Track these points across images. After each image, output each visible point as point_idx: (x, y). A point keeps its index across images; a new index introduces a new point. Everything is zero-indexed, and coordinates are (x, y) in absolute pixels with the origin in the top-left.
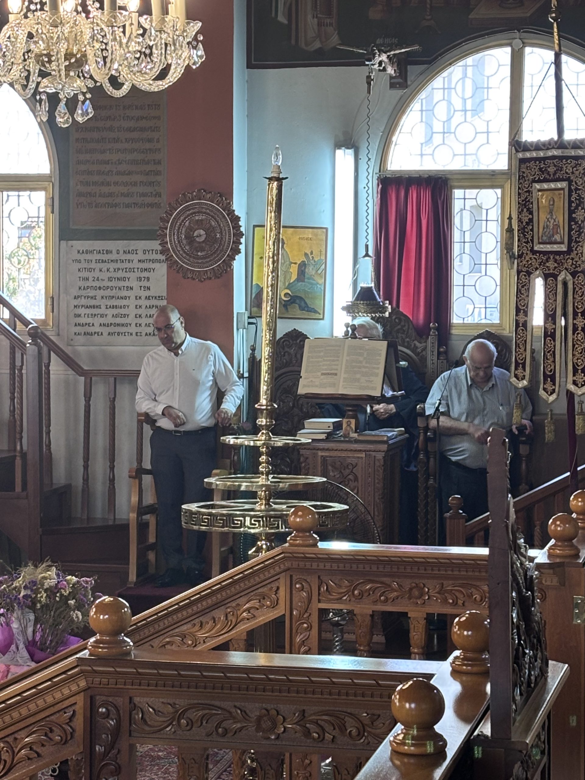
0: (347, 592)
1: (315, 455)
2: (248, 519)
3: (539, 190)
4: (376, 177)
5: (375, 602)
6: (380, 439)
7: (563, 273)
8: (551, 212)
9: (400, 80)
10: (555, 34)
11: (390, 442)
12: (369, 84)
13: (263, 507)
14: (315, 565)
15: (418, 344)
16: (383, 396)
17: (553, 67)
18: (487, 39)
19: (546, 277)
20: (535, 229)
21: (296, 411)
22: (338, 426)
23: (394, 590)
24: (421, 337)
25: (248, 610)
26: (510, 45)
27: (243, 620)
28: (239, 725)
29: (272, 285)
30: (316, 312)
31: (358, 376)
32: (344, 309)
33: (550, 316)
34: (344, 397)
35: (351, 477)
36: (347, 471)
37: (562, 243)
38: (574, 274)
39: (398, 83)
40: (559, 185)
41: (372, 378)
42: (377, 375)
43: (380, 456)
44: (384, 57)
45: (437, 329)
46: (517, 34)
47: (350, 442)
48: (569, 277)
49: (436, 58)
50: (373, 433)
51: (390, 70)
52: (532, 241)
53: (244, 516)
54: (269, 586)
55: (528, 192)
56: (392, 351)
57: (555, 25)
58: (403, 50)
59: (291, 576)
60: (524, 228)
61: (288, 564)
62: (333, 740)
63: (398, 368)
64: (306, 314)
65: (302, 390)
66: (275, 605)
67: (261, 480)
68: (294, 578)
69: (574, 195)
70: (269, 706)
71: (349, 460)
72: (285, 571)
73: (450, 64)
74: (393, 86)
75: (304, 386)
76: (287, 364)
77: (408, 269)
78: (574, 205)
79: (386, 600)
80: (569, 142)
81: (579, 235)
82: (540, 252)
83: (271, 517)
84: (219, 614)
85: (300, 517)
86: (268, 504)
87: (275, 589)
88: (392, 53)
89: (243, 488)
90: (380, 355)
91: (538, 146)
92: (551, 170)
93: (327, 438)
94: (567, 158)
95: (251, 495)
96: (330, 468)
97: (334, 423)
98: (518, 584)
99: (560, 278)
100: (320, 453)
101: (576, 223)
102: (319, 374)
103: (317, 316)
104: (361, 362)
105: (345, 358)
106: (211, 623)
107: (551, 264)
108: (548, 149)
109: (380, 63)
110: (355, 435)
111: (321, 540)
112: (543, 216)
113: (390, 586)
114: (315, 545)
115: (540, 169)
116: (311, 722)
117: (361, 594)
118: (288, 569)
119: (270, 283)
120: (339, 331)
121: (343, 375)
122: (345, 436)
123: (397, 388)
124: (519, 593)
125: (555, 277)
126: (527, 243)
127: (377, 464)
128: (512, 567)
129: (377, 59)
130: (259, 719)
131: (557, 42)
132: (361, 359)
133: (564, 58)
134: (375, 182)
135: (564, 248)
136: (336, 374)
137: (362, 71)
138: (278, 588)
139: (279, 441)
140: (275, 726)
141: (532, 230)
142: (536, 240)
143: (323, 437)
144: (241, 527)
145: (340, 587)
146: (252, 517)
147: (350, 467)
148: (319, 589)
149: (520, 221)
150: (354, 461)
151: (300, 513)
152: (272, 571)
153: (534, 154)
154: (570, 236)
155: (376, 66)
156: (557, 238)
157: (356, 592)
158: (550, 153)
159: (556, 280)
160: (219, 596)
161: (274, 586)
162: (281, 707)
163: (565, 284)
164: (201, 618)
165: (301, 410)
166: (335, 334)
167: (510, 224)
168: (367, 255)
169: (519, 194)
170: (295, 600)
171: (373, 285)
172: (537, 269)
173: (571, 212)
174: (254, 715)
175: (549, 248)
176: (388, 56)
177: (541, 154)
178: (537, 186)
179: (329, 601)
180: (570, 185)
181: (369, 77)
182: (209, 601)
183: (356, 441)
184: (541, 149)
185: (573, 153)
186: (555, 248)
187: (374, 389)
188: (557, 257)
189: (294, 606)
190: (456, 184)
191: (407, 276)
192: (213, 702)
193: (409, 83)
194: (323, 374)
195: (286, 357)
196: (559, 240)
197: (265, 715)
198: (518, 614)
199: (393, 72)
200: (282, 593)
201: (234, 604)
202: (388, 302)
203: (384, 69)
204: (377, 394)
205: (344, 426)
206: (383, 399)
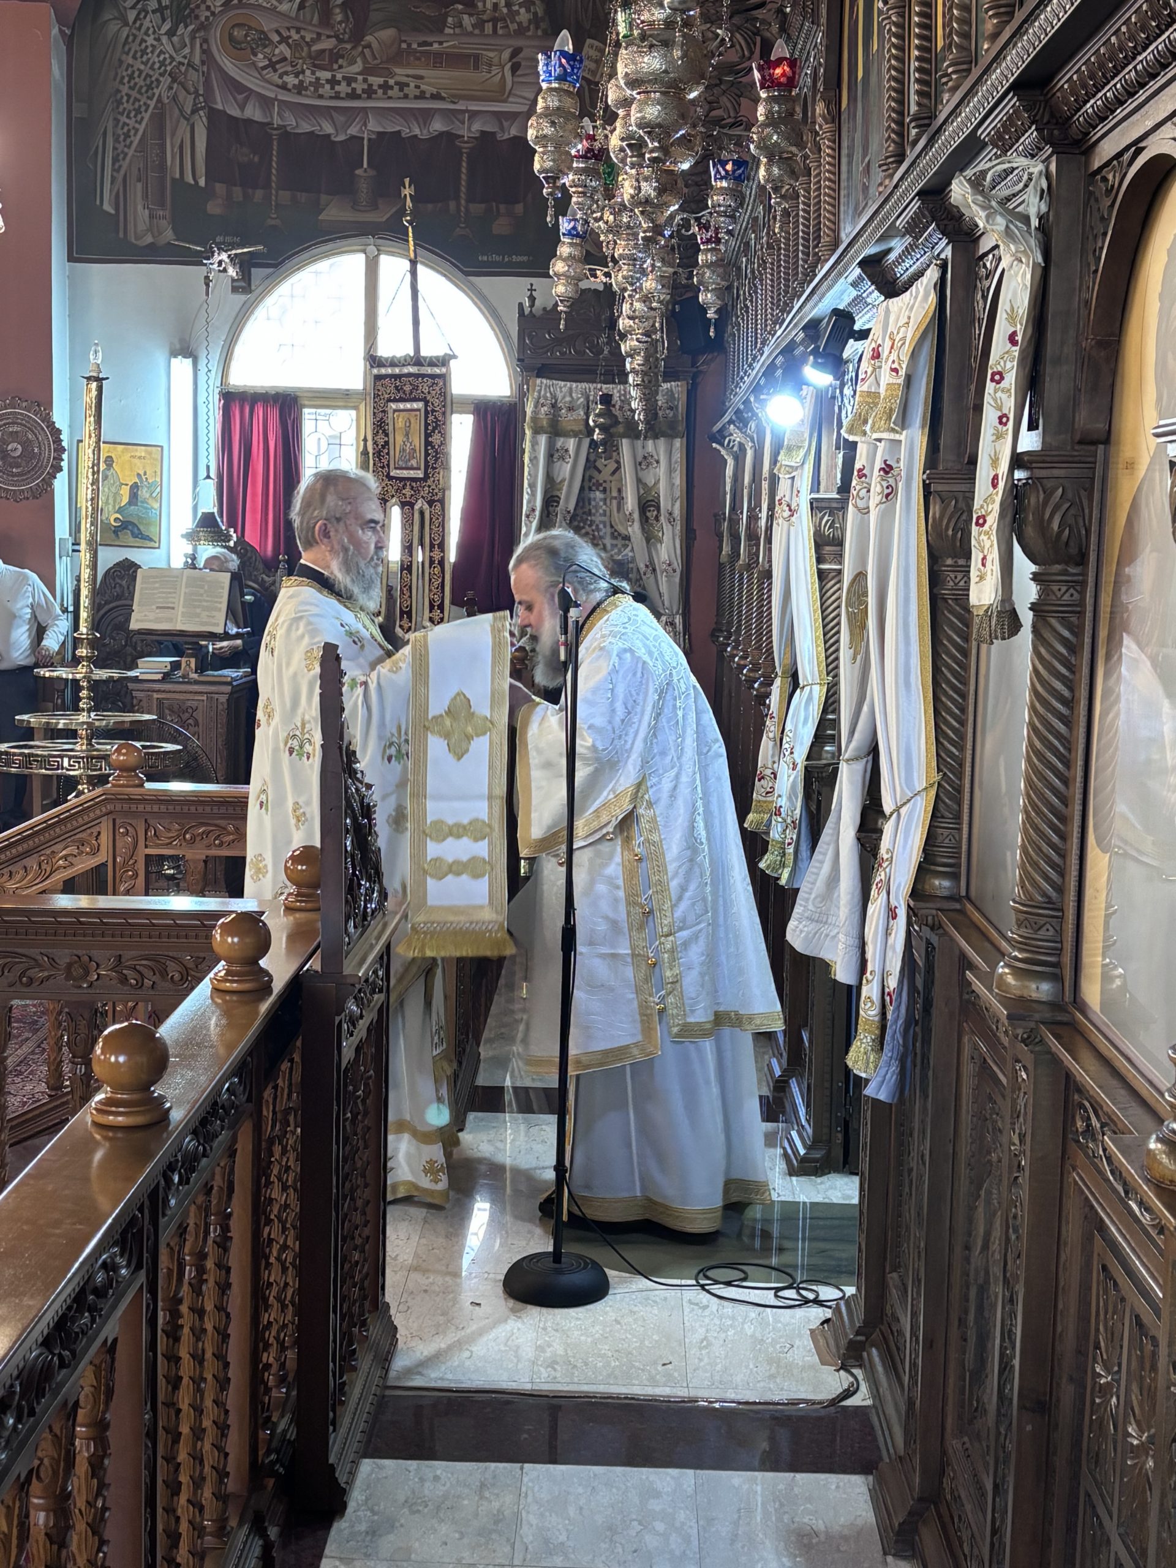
0: (178, 836)
1: (150, 698)
2: (66, 760)
3: (395, 411)
4: (217, 391)
5: (209, 847)
6: (224, 680)
7: (420, 501)
8: (407, 435)
9: (243, 284)
10: (411, 239)
11: (235, 683)
12: (207, 285)
13: (84, 747)
14: (141, 808)
15: (266, 578)
16: (226, 633)
17: (408, 276)
18: (339, 243)
19: (403, 505)
20: (392, 453)
21: (129, 649)
22: (176, 666)
23: (230, 834)
24: (270, 570)
25: (65, 857)
26: (364, 251)
27: (58, 868)
28: (46, 974)
29: (92, 499)
30: (151, 540)
31: (198, 611)
32: (183, 536)
33: (408, 549)
34: (182, 634)
35: (190, 721)
36: (187, 715)
37: (419, 469)
38: (431, 503)
39: (241, 287)
40: (415, 405)
41: (214, 613)
42: (220, 610)
43: (223, 699)
44: (224, 256)
45: (287, 562)
46: (371, 239)
47: (189, 683)
48: (426, 506)
49: (284, 261)
50: (216, 673)
51: (232, 272)
52: (388, 465)
53: (62, 757)
54: (89, 831)
55: (384, 411)
56: (236, 583)
57: (410, 229)
58: (245, 250)
59: (114, 820)
60: (380, 451)
61: (110, 807)
62: (152, 987)
63: (243, 603)
64: (138, 542)
65: (134, 625)
66: (95, 851)
67: (83, 717)
68: (118, 821)
69: (431, 418)
70: (80, 952)
71: (189, 704)
72: (107, 814)
73: (299, 269)
74: (235, 290)
75: (137, 620)
76: (119, 597)
77: (254, 494)
78: (430, 428)
79: (221, 844)
80: (425, 358)
81: (436, 460)
82: (397, 478)
83: (93, 758)
84: (32, 862)
85: (124, 755)
86: (90, 744)
87: (95, 834)
88: (234, 252)
89: (60, 726)
90: (223, 588)
91: (393, 363)
92: (407, 388)
93: (163, 678)
94: (423, 376)
95: (71, 734)
96: (167, 712)
97: (171, 663)
98: (353, 810)
99: (416, 507)
100: (156, 696)
101: (433, 447)
102: (154, 607)
103: (152, 544)
104: (202, 595)
105: (183, 590)
106: (22, 872)
107: (408, 491)
108: (404, 365)
109: (220, 263)
110: (194, 676)
111: (148, 780)
112: (400, 439)
113: (225, 829)
114: (142, 786)
115: (396, 387)
116: (129, 968)
117: (193, 838)
118: (111, 812)
119: (89, 497)
120: (178, 562)
121: (181, 609)
122: (183, 677)
123: (242, 624)
124: (355, 820)
125: (412, 505)
126: (383, 467)
127: (220, 707)
128: (346, 792)
129: (216, 258)
130: (69, 966)
131: (412, 248)
132: (202, 591)
133: (420, 268)
134: (217, 397)
135: (420, 474)
136: (173, 608)
137: (199, 271)
138: (99, 833)
139: (102, 674)
140: (87, 973)
141: (388, 454)
142: (392, 466)
143: (159, 677)
144: (58, 769)
145: (169, 830)
146: (70, 758)
147: (190, 711)
148: (146, 834)
149: (375, 443)
150: (194, 704)
151: (124, 751)
152: (92, 815)
153: (390, 371)
154: (426, 462)
155: (215, 266)
156: (414, 463)
157: (188, 836)
158: (405, 370)
159: (413, 508)
160: (31, 843)
161: (95, 830)
162: (95, 953)
163: (422, 513)
164: (10, 868)
165: (135, 649)
166: (173, 565)
167: (365, 446)
168: (208, 477)
169: (374, 414)
170: (119, 844)
171: (215, 510)
172: (393, 496)
173: (428, 435)
174: (63, 962)
175: (405, 474)
176: (229, 256)
177: (397, 371)
178: (393, 406)
179: (158, 846)
180: (426, 406)
181: (207, 277)
182: (20, 848)
183: (196, 682)
184: (397, 366)
185: (429, 370)
186: (412, 474)
187: (218, 625)
188: (414, 484)
189: (118, 853)
190: (306, 403)
191: (253, 501)
192: (17, 950)
193: (253, 287)
194: (158, 608)
195: (118, 589)
196: (415, 465)
197: (76, 962)
198: (352, 841)
199: (234, 274)
200: (104, 838)
201: (48, 852)
202: (232, 530)
203: (225, 270)
204: (220, 630)
205: (183, 665)
206: (226, 636)
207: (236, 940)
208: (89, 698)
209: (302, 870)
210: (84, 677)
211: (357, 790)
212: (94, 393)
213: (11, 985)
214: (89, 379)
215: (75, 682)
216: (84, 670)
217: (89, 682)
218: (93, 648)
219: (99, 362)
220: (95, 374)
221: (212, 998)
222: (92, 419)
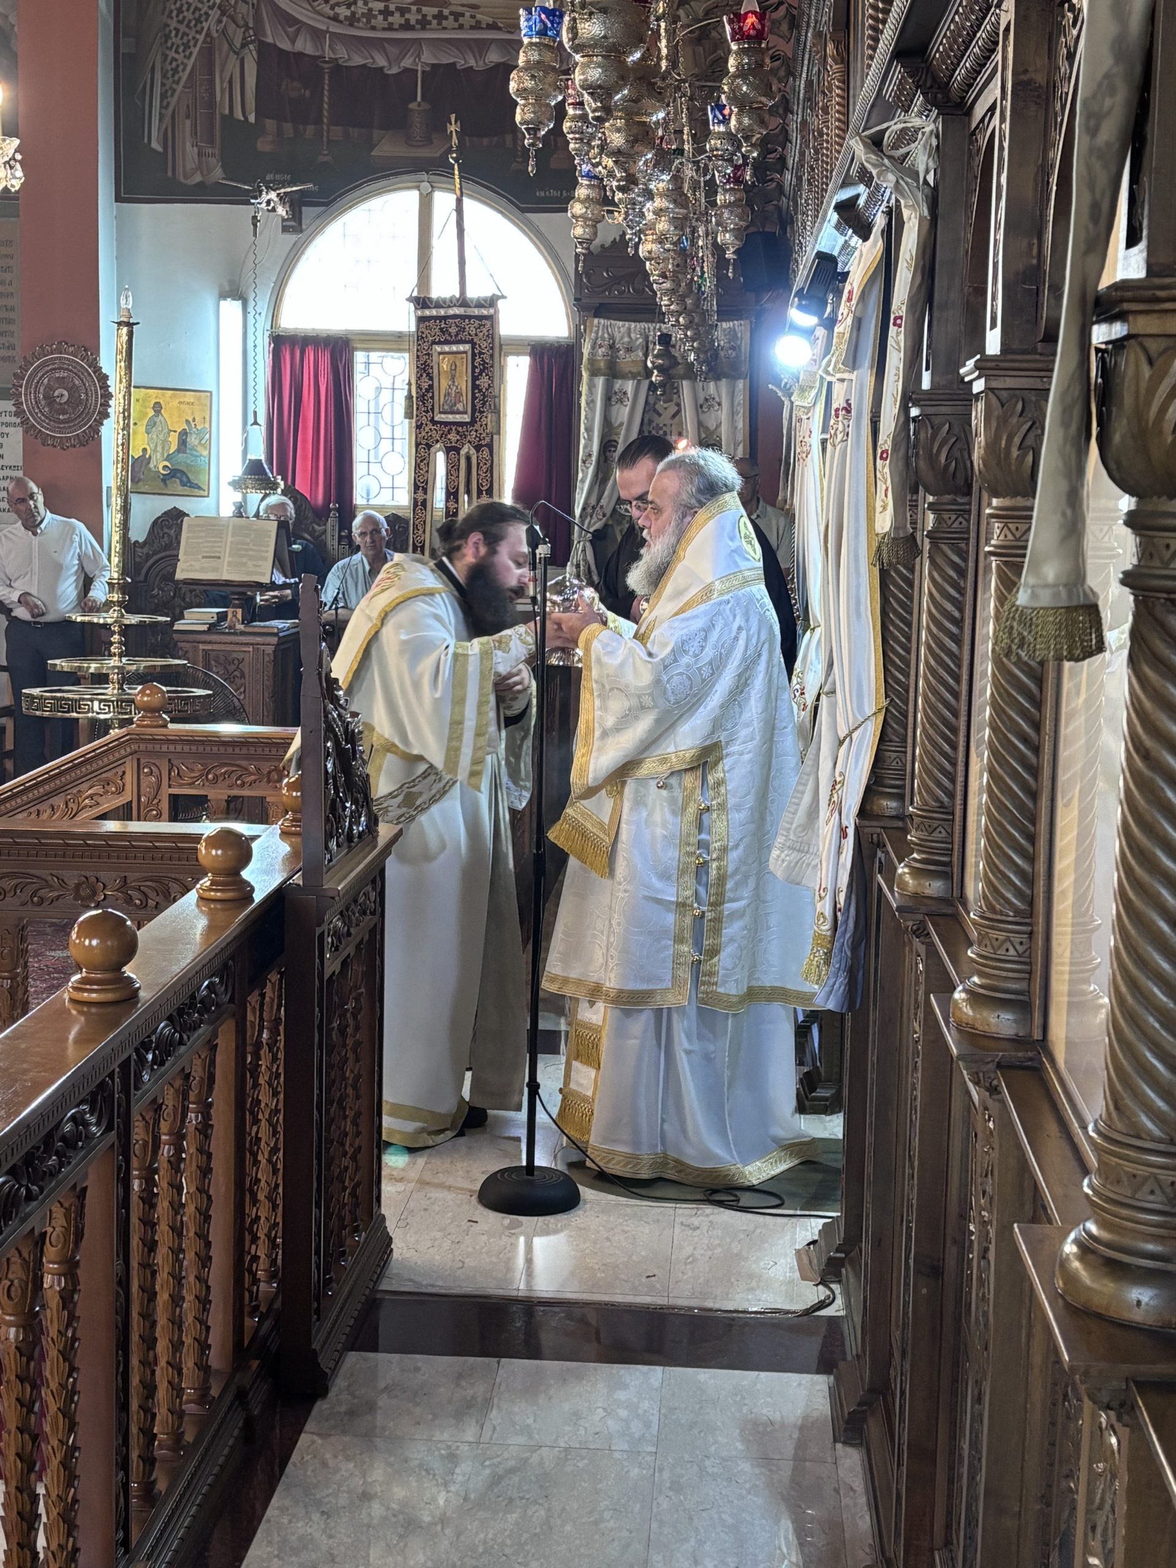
0: (201, 776)
1: (196, 649)
2: (96, 703)
3: (440, 353)
4: (267, 334)
5: (230, 787)
6: (270, 630)
7: (466, 446)
8: (453, 378)
9: (293, 223)
10: (457, 177)
11: (281, 634)
12: (255, 226)
13: (115, 692)
14: (164, 748)
15: (316, 527)
16: (273, 583)
17: (454, 214)
18: (393, 180)
19: (448, 450)
20: (436, 398)
21: (177, 601)
22: (222, 617)
23: (251, 774)
24: (320, 519)
25: (91, 797)
26: (418, 188)
27: (85, 807)
28: (55, 894)
30: (200, 488)
31: (244, 560)
32: (229, 484)
33: (452, 494)
34: (228, 584)
35: (236, 673)
36: (232, 668)
37: (465, 413)
38: (478, 448)
39: (291, 227)
40: (461, 348)
41: (260, 563)
42: (266, 559)
43: (270, 650)
44: (273, 195)
45: (338, 510)
46: (425, 176)
47: (235, 634)
48: (473, 451)
49: (335, 199)
50: (262, 624)
51: (281, 211)
52: (433, 410)
53: (92, 700)
54: (114, 771)
55: (428, 354)
56: (283, 531)
57: (456, 167)
58: (294, 189)
59: (138, 760)
60: (424, 395)
61: (134, 747)
62: (156, 907)
63: (291, 552)
64: (187, 490)
65: (180, 575)
66: (120, 791)
67: (114, 662)
68: (142, 761)
69: (478, 360)
70: (88, 874)
71: (235, 655)
72: (131, 754)
73: (350, 207)
74: (285, 229)
75: (183, 570)
76: (167, 547)
77: (305, 441)
78: (477, 370)
79: (243, 784)
80: (472, 300)
81: (484, 404)
82: (441, 423)
83: (122, 701)
84: (59, 801)
85: (148, 695)
86: (121, 688)
87: (120, 773)
88: (282, 191)
89: (92, 670)
90: (270, 537)
91: (439, 304)
92: (453, 330)
93: (209, 629)
94: (470, 317)
95: (101, 679)
96: (213, 663)
97: (218, 613)
99: (463, 452)
100: (201, 647)
101: (480, 391)
102: (200, 557)
103: (202, 493)
104: (248, 544)
105: (230, 539)
106: (49, 811)
107: (453, 436)
108: (449, 307)
109: (268, 202)
110: (240, 627)
111: (171, 722)
112: (444, 383)
113: (246, 769)
114: (165, 726)
115: (441, 329)
116: (134, 888)
117: (216, 777)
118: (136, 752)
120: (227, 510)
121: (227, 559)
122: (230, 627)
123: (289, 573)
125: (457, 450)
126: (427, 412)
127: (267, 659)
129: (265, 197)
130: (78, 886)
131: (458, 186)
132: (248, 540)
133: (467, 202)
134: (267, 340)
135: (467, 418)
136: (219, 558)
137: (246, 211)
138: (124, 773)
139: (133, 619)
140: (94, 893)
141: (432, 398)
142: (436, 410)
143: (205, 628)
144: (88, 712)
145: (192, 770)
146: (100, 701)
147: (236, 662)
148: (170, 774)
149: (419, 387)
150: (240, 656)
151: (148, 692)
152: (117, 755)
153: (434, 312)
154: (473, 406)
155: (264, 205)
156: (460, 407)
157: (210, 776)
158: (451, 312)
159: (459, 454)
160: (58, 782)
161: (120, 770)
162: (102, 875)
163: (468, 459)
164: (37, 807)
165: (184, 600)
166: (222, 515)
167: (410, 390)
168: (256, 423)
169: (418, 357)
170: (143, 785)
171: (263, 457)
172: (437, 441)
173: (475, 378)
174: (72, 883)
175: (450, 418)
176: (278, 195)
177: (442, 312)
178: (438, 348)
179: (181, 786)
180: (473, 348)
181: (255, 217)
182: (47, 787)
183: (243, 633)
184: (442, 307)
185: (476, 312)
186: (458, 418)
187: (264, 574)
188: (460, 429)
189: (142, 792)
190: (359, 346)
191: (304, 448)
192: (28, 871)
193: (304, 227)
194: (204, 557)
195: (166, 539)
196: (461, 409)
197: (84, 883)
199: (284, 213)
200: (128, 778)
201: (75, 791)
202: (279, 477)
203: (274, 210)
204: (266, 580)
205: (230, 616)
206: (273, 586)
207: (219, 852)
208: (120, 643)
209: (297, 797)
210: (115, 622)
211: (339, 715)
212: (125, 338)
213: (24, 904)
214: (119, 324)
215: (105, 626)
216: (115, 615)
217: (120, 627)
218: (123, 593)
219: (130, 307)
220: (125, 320)
221: (198, 906)
222: (123, 364)
